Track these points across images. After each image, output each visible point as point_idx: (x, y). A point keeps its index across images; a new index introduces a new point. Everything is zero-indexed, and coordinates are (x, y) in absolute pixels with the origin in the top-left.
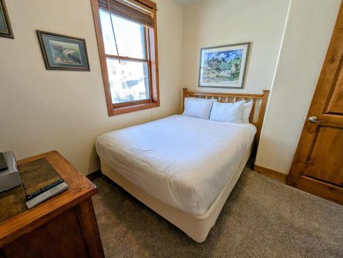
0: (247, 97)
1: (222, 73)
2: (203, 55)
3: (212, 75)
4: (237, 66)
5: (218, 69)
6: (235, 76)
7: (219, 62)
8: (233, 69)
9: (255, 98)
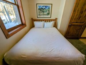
0: (52, 20)
1: (45, 13)
2: (37, 6)
3: (41, 14)
4: (49, 11)
5: (43, 12)
6: (48, 14)
7: (43, 9)
8: (48, 12)
9: (54, 20)
